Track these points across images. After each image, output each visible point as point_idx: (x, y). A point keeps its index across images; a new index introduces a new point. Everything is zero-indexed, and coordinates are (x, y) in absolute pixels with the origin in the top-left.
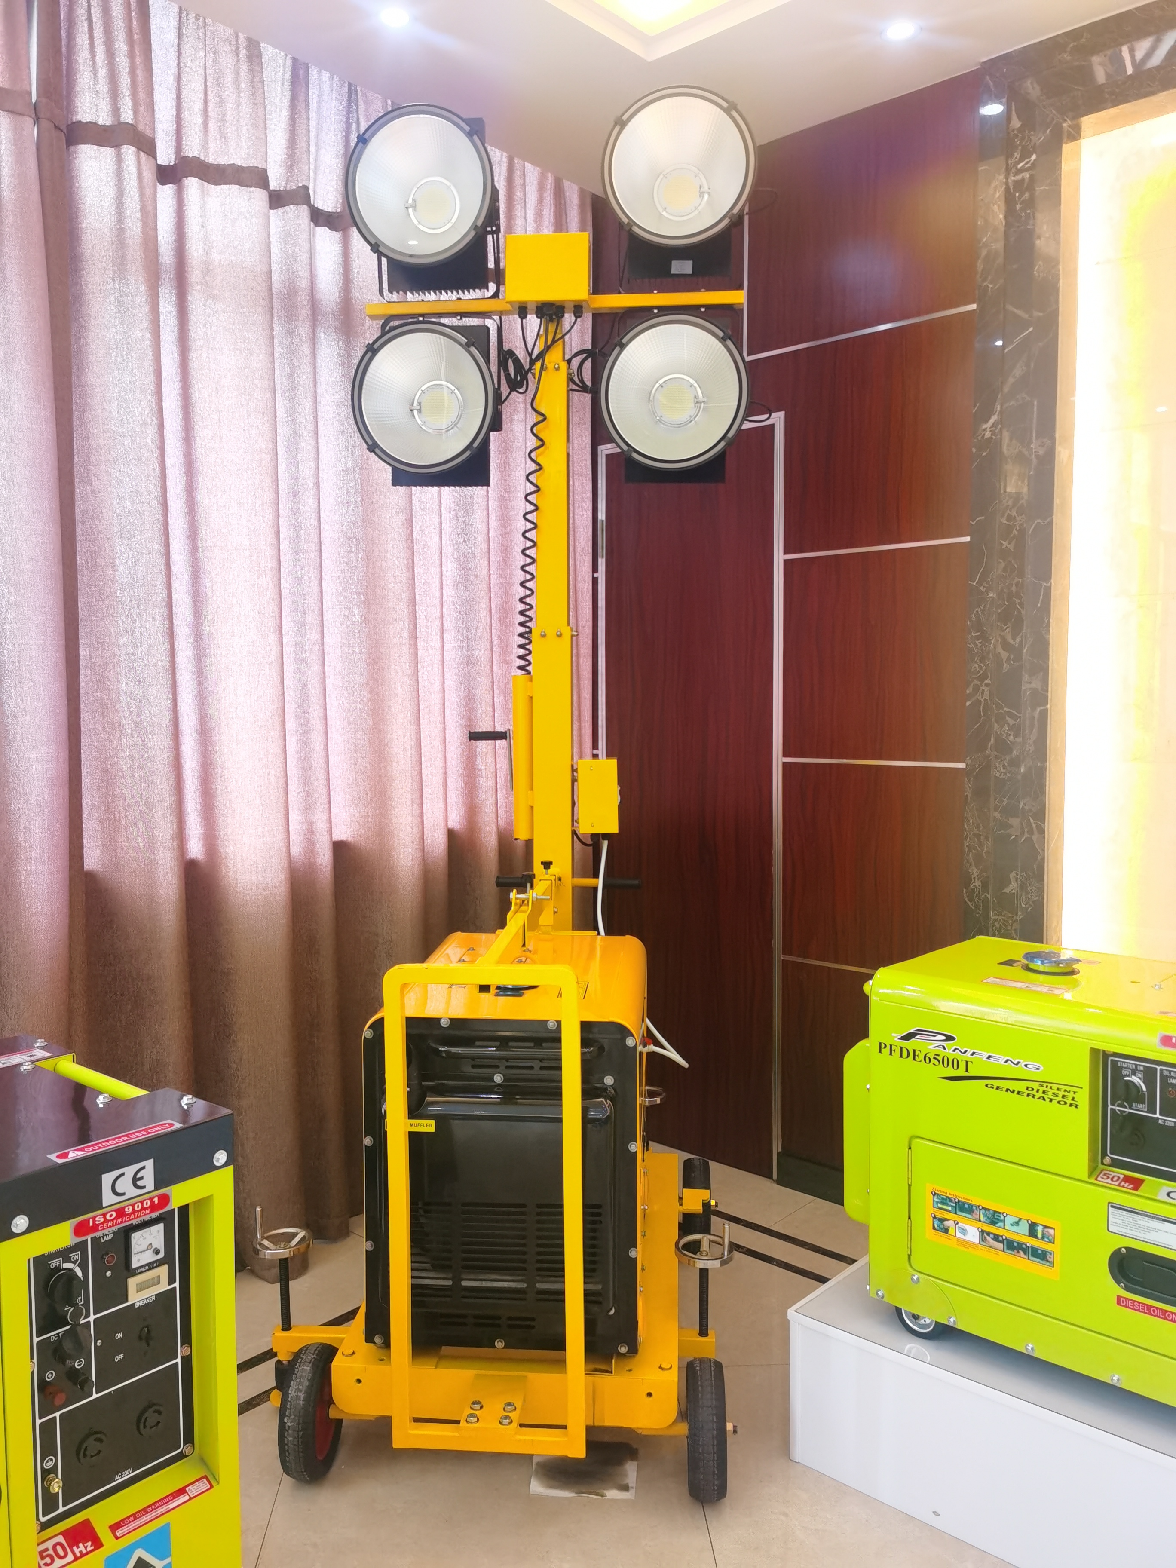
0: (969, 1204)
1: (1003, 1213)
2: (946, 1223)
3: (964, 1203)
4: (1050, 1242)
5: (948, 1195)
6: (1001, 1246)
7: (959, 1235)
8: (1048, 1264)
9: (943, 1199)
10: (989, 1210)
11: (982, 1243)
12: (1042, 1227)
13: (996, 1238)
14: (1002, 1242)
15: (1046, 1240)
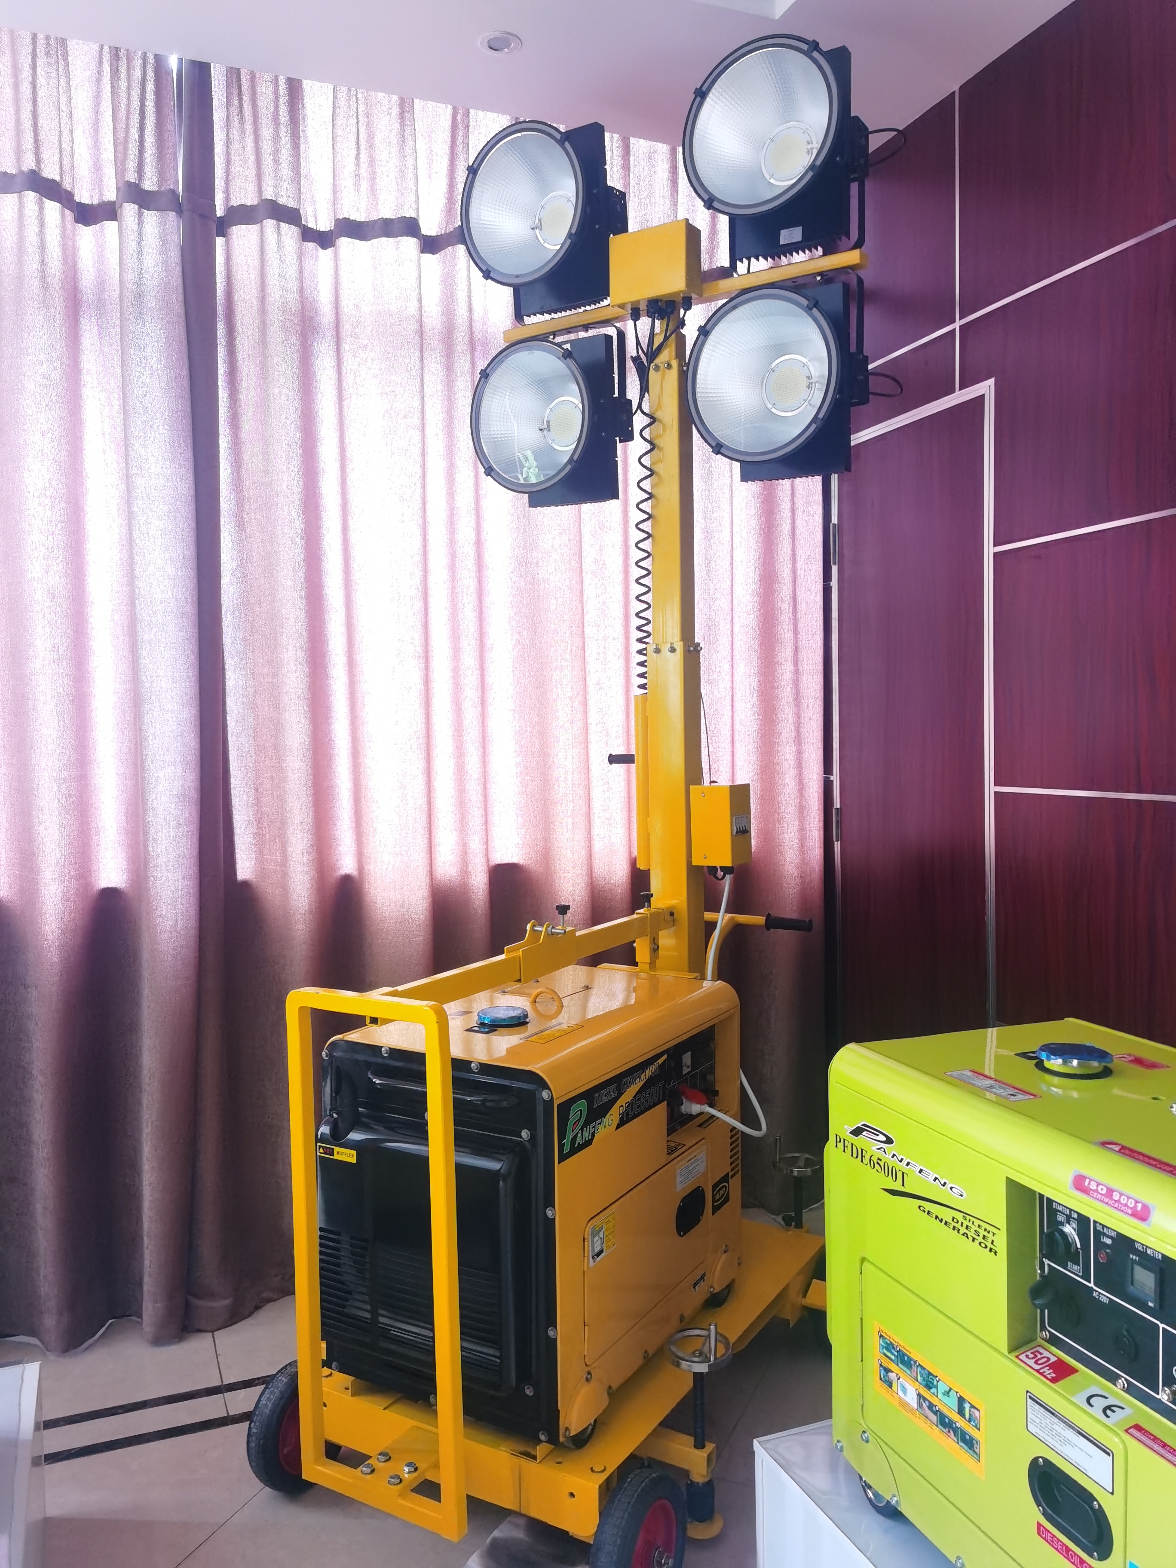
0: (909, 1357)
1: (936, 1377)
2: (890, 1374)
3: (904, 1354)
4: (976, 1427)
5: (891, 1340)
6: (934, 1418)
7: (901, 1393)
8: (975, 1455)
9: (887, 1343)
10: (924, 1369)
11: (919, 1409)
12: (969, 1405)
13: (931, 1406)
14: (936, 1413)
15: (972, 1423)
